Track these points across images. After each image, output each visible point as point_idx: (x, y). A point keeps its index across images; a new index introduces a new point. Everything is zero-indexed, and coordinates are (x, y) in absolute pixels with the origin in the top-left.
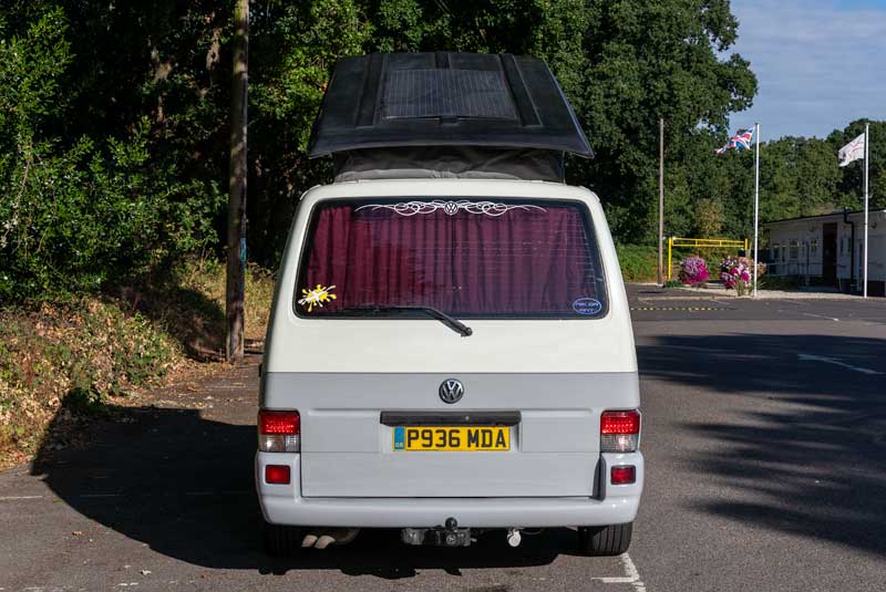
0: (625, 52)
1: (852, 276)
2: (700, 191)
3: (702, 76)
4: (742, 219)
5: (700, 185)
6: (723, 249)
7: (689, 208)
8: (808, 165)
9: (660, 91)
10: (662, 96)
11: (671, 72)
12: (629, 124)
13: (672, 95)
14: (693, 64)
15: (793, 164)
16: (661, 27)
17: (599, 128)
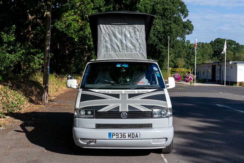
0: (158, 18)
1: (220, 79)
2: (178, 56)
3: (179, 25)
4: (188, 63)
5: (178, 54)
6: (184, 71)
7: (174, 60)
8: (205, 49)
9: (168, 29)
10: (168, 30)
11: (170, 24)
12: (159, 38)
13: (171, 30)
14: (177, 22)
15: (201, 49)
16: (168, 12)
17: (152, 38)
